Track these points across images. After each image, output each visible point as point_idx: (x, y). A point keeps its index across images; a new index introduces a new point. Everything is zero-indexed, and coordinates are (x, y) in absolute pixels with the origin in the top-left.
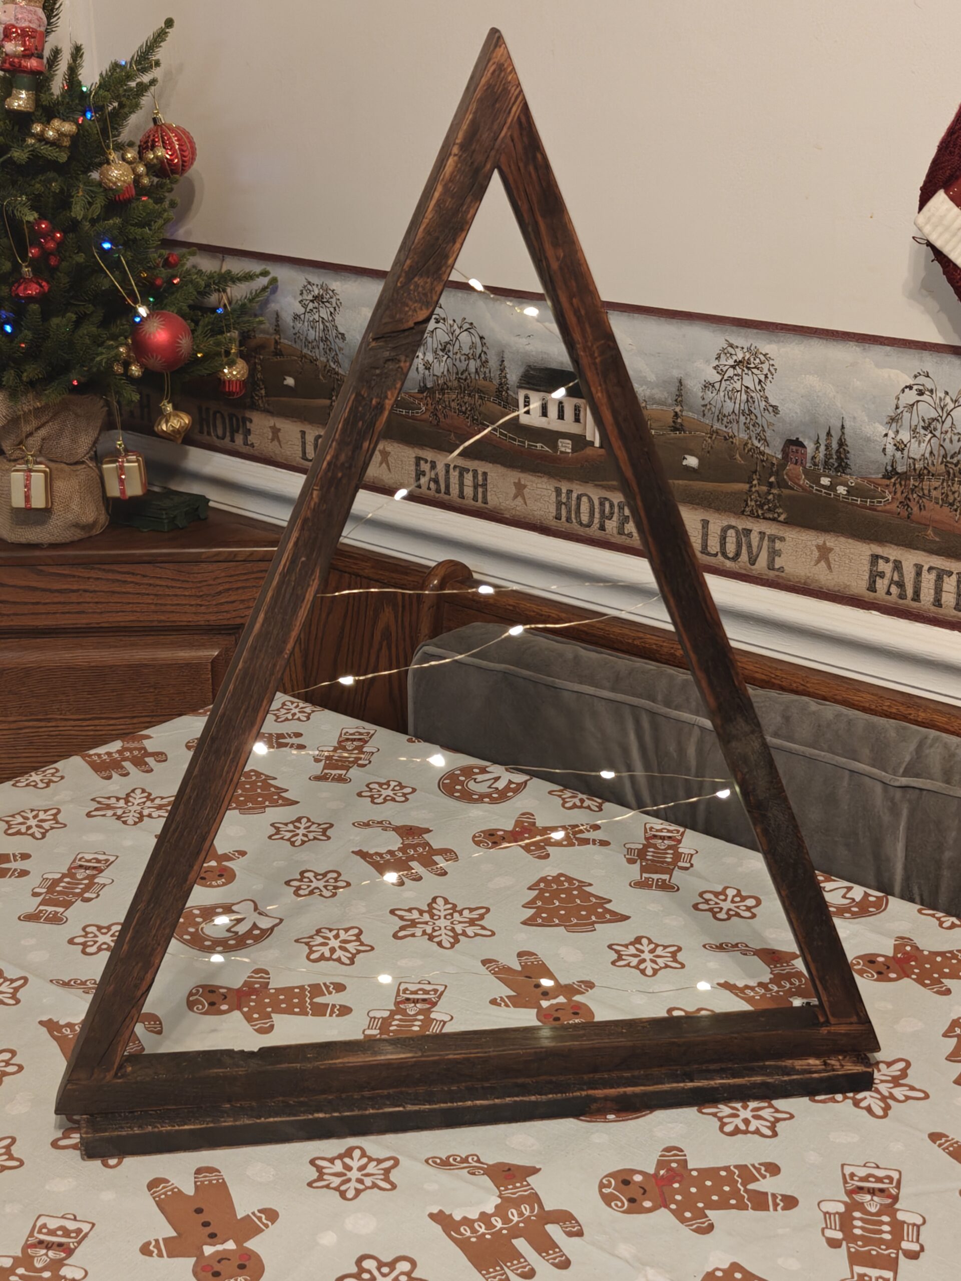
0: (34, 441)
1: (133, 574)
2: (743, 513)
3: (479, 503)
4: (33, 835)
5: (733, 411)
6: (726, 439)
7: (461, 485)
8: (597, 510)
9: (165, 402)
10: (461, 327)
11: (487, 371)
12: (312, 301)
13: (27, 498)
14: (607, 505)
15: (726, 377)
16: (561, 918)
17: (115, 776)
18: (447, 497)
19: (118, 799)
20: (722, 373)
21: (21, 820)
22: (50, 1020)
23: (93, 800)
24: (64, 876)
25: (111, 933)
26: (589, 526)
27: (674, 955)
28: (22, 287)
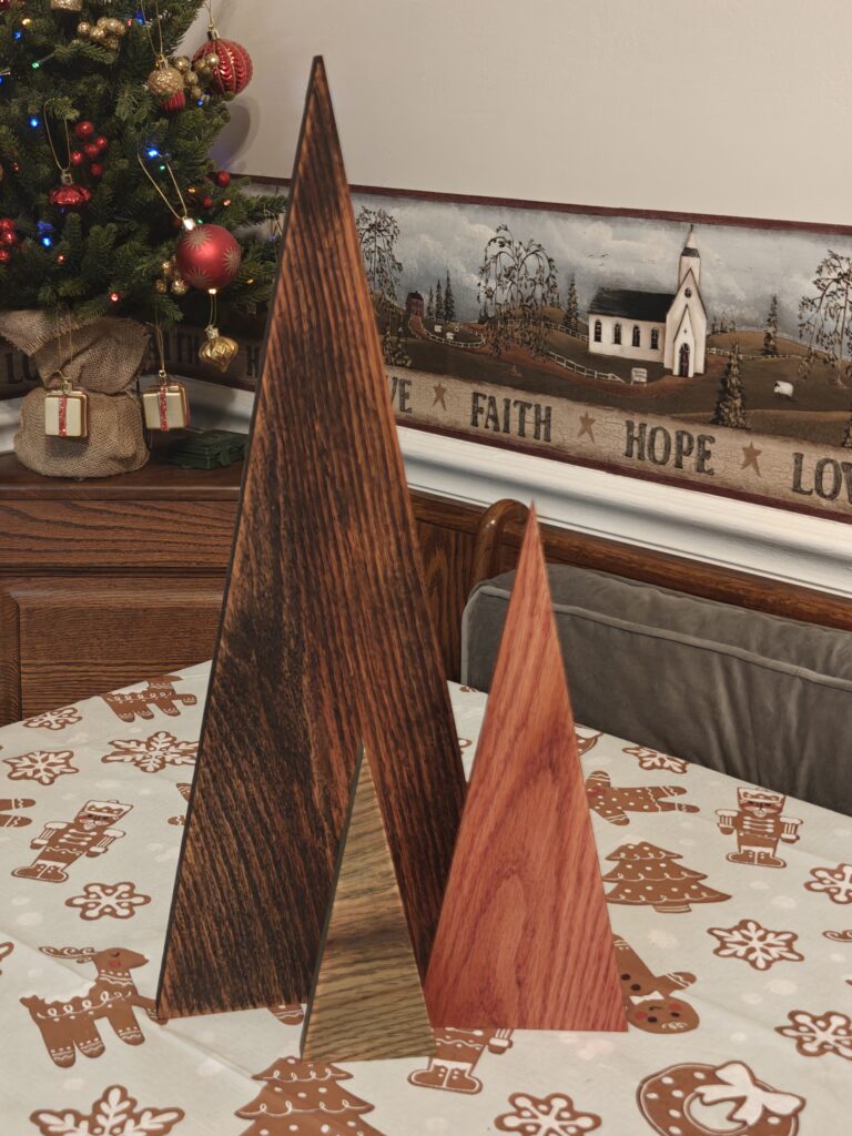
0: (72, 370)
1: (172, 512)
2: (843, 445)
3: (542, 441)
4: (40, 780)
5: (836, 331)
6: (825, 362)
7: (522, 422)
8: (673, 446)
9: (211, 327)
10: (527, 250)
11: (555, 296)
12: (368, 230)
13: (62, 425)
14: (685, 439)
15: (828, 292)
16: (647, 894)
17: (138, 718)
18: (505, 435)
19: (139, 743)
20: (823, 288)
21: (26, 762)
22: (35, 998)
23: (112, 743)
24: (70, 826)
25: (117, 894)
26: (663, 463)
27: (789, 944)
28: (60, 195)
